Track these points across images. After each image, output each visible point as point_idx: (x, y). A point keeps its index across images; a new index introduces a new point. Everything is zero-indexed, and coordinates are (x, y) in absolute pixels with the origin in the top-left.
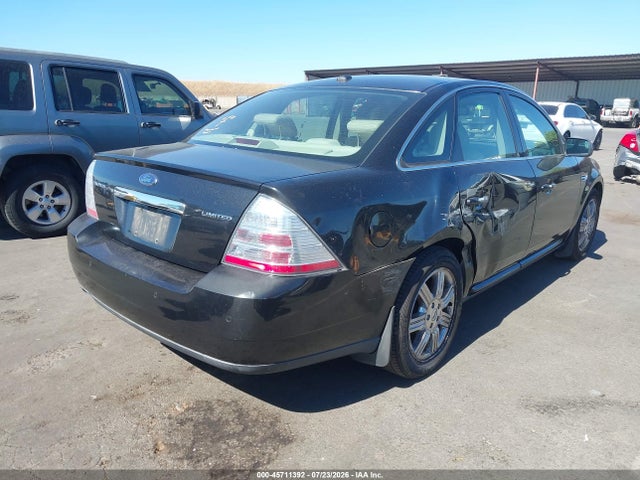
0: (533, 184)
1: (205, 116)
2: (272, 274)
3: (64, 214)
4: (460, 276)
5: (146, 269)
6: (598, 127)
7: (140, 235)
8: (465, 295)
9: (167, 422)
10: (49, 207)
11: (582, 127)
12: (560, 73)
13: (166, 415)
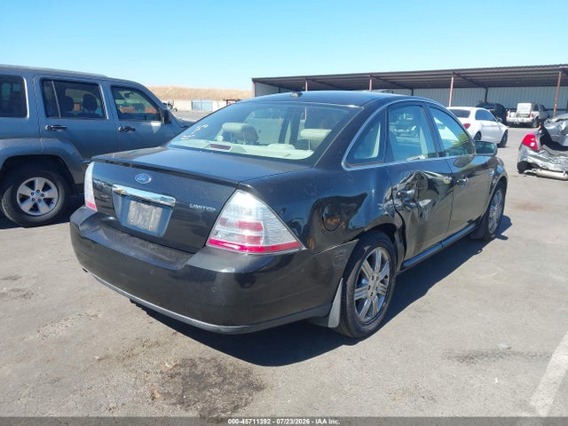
0: (450, 179)
1: (173, 121)
2: (246, 253)
3: (53, 206)
4: (394, 254)
5: (142, 251)
6: (504, 128)
7: (135, 224)
8: (398, 269)
9: (160, 376)
10: (39, 200)
11: (490, 128)
12: (471, 81)
13: (159, 371)
